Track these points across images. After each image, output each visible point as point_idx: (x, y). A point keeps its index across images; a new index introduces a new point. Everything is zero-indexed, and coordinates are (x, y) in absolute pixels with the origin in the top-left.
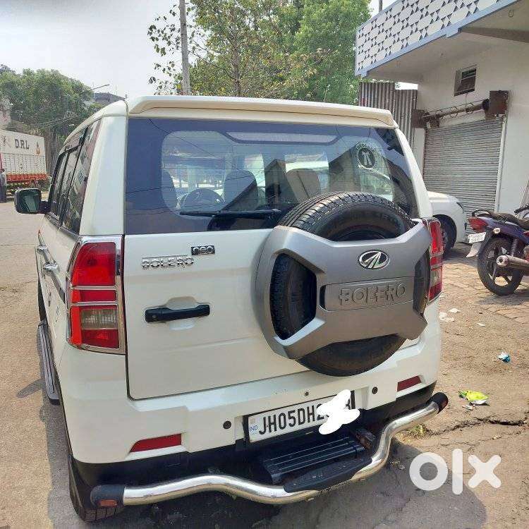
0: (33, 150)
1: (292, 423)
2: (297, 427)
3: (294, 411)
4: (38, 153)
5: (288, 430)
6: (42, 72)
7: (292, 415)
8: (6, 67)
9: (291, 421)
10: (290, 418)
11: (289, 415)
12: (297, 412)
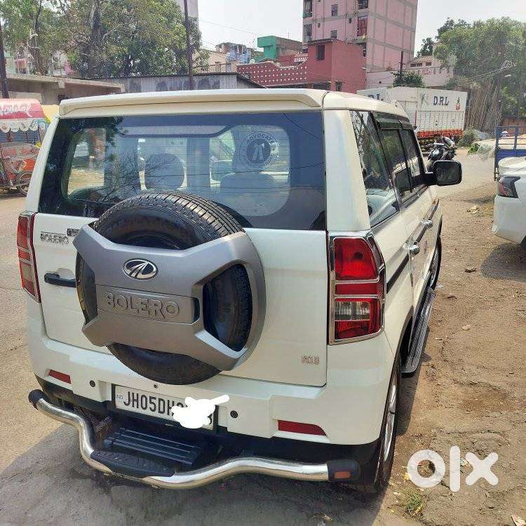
0: (452, 107)
1: (153, 408)
2: (156, 414)
3: (155, 398)
4: (458, 108)
5: (148, 412)
6: (491, 22)
7: (153, 401)
8: (463, 21)
9: (152, 406)
10: (151, 403)
11: (150, 401)
12: (157, 400)
